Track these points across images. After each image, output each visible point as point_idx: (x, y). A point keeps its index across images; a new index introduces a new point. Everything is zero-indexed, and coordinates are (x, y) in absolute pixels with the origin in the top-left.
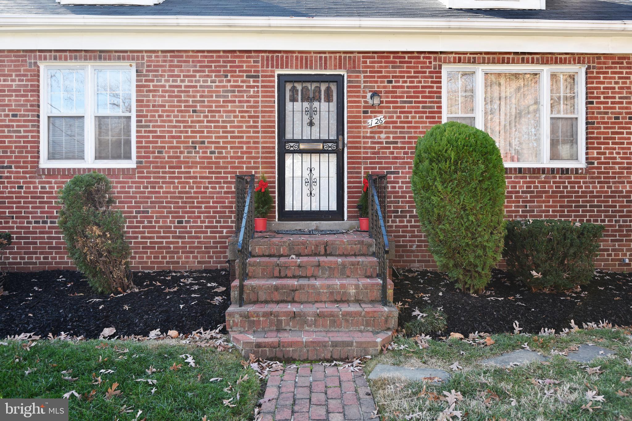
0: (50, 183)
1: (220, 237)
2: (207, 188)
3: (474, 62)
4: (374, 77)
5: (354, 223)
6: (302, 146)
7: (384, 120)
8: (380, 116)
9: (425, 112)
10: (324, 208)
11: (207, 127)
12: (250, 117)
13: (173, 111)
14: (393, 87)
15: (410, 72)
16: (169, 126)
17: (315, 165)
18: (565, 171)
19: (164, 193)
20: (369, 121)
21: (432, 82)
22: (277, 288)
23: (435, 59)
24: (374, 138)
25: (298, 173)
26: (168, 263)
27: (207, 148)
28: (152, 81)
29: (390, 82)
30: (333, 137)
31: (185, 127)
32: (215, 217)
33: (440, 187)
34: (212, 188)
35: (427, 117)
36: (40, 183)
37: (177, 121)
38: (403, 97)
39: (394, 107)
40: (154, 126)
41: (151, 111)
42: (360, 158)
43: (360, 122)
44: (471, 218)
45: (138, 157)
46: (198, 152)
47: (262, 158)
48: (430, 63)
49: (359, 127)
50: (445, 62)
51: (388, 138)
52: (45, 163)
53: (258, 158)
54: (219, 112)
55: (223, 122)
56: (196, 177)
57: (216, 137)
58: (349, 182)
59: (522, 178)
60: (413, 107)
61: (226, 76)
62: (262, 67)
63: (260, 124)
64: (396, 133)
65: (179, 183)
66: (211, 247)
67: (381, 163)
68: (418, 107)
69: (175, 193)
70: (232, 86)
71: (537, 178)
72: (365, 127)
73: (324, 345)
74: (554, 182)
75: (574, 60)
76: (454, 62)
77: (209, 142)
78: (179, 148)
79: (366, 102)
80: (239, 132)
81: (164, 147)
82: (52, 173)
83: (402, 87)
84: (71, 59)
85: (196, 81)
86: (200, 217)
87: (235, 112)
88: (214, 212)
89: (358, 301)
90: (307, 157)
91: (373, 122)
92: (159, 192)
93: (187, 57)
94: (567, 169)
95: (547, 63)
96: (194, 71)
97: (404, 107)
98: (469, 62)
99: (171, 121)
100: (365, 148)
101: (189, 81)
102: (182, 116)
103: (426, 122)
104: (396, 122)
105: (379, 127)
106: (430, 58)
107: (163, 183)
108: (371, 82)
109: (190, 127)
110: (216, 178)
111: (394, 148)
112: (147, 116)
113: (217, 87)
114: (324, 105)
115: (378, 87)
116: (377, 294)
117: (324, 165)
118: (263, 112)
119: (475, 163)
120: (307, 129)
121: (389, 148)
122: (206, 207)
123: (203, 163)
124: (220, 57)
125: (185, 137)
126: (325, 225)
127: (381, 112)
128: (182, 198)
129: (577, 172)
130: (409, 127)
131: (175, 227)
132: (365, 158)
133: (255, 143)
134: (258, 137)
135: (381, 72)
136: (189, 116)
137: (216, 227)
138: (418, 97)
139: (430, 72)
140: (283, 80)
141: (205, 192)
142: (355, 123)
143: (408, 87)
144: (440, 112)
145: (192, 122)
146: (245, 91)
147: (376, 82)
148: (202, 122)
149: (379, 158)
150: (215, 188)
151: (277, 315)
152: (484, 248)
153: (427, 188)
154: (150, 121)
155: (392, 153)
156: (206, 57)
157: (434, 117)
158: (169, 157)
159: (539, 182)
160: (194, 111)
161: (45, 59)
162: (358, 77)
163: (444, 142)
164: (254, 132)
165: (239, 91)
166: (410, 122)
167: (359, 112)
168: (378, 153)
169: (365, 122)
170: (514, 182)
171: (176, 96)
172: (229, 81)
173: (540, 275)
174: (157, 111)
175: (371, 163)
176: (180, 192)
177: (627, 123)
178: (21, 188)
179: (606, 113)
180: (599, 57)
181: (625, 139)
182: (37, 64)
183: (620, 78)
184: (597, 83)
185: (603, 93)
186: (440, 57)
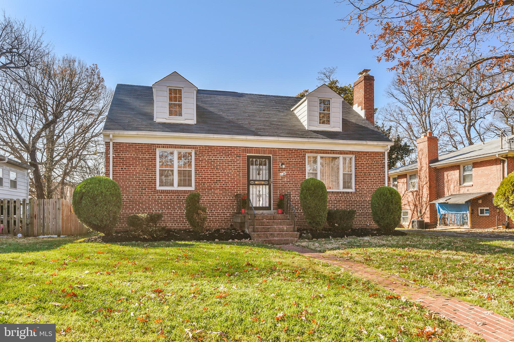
0: (161, 195)
1: (226, 217)
2: (221, 198)
3: (317, 153)
4: (282, 157)
5: (275, 211)
6: (256, 183)
7: (286, 173)
8: (285, 172)
9: (300, 171)
10: (264, 206)
11: (221, 175)
12: (237, 171)
13: (209, 169)
14: (289, 161)
15: (295, 156)
16: (207, 174)
17: (261, 189)
18: (348, 193)
20: (281, 174)
21: (302, 160)
22: (263, 228)
23: (303, 151)
24: (282, 180)
25: (254, 193)
27: (222, 183)
28: (201, 157)
29: (288, 159)
30: (267, 179)
31: (213, 175)
32: (225, 209)
33: (309, 198)
34: (223, 198)
35: (301, 173)
36: (157, 195)
37: (210, 173)
38: (292, 165)
39: (289, 169)
40: (202, 174)
41: (201, 168)
42: (277, 187)
43: (277, 174)
44: (318, 207)
45: (195, 186)
46: (218, 184)
47: (242, 187)
48: (302, 153)
49: (277, 176)
50: (307, 153)
51: (287, 180)
52: (158, 188)
53: (240, 187)
54: (226, 169)
55: (228, 173)
56: (217, 194)
57: (225, 179)
58: (273, 196)
59: (333, 195)
60: (296, 169)
61: (229, 156)
62: (242, 153)
63: (241, 174)
64: (290, 178)
65: (211, 196)
66: (223, 220)
67: (285, 189)
68: (298, 169)
69: (209, 200)
70: (231, 160)
71: (338, 195)
72: (279, 176)
73: (282, 240)
74: (344, 197)
75: (351, 153)
76: (310, 153)
77: (222, 181)
78: (211, 182)
79: (279, 167)
80: (233, 177)
81: (205, 182)
82: (162, 192)
83: (292, 161)
84: (169, 148)
85: (217, 157)
86: (219, 209)
87: (232, 169)
88: (224, 207)
89: (287, 231)
90: (258, 187)
91: (282, 174)
92: (204, 199)
93: (214, 148)
94: (348, 192)
95: (342, 154)
96: (217, 154)
97: (293, 169)
98: (315, 153)
99: (208, 172)
100: (279, 183)
101: (215, 157)
102: (212, 171)
103: (300, 175)
104: (290, 174)
105: (284, 176)
106: (302, 151)
107: (205, 196)
108: (281, 159)
109: (215, 175)
110: (225, 194)
111: (289, 184)
112: (199, 170)
113: (225, 160)
114: (264, 167)
115: (284, 161)
116: (292, 229)
117: (264, 190)
118: (242, 169)
119: (319, 191)
120: (258, 176)
121: (288, 184)
122: (221, 205)
123: (220, 188)
124: (226, 148)
125: (213, 179)
126: (265, 212)
127: (285, 171)
128: (212, 201)
129: (352, 193)
130: (294, 176)
131: (209, 213)
132: (279, 187)
133: (239, 181)
134: (240, 179)
135: (284, 156)
136: (215, 171)
137: (225, 213)
138: (298, 165)
139: (302, 156)
140: (249, 157)
141: (221, 200)
142: (276, 174)
143: (294, 162)
144: (305, 171)
145: (216, 173)
146: (236, 162)
147: (283, 159)
148: (220, 173)
149: (284, 187)
150: (225, 198)
151: (266, 234)
152: (322, 216)
153: (305, 198)
154: (200, 172)
155: (289, 185)
156: (221, 148)
157: (303, 173)
158: (207, 186)
159: (339, 197)
160: (217, 169)
161: (159, 147)
162: (276, 157)
163: (310, 185)
164: (239, 177)
165: (233, 162)
166: (295, 174)
167: (277, 170)
168: (284, 185)
169: (279, 174)
170: (330, 197)
171: (210, 163)
172: (230, 158)
173: (338, 225)
174: (203, 169)
175: (281, 189)
176: (211, 200)
177: (368, 176)
178: (150, 197)
179: (361, 172)
180: (359, 152)
181: (368, 181)
182: (156, 149)
183: (366, 160)
184: (359, 161)
185: (360, 165)
186: (305, 151)
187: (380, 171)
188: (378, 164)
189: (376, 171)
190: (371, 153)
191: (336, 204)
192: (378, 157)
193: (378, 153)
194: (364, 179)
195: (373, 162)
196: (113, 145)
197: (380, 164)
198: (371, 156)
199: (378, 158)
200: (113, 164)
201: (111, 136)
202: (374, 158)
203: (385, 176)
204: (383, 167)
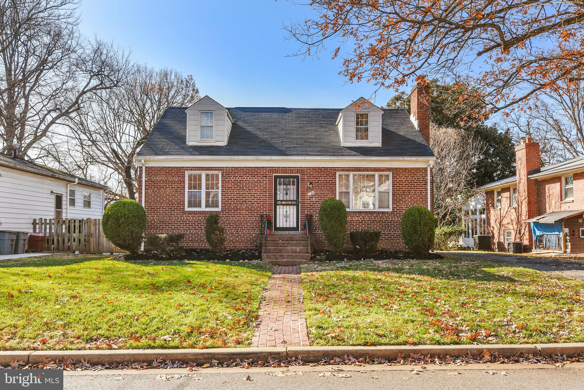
0: (189, 216)
1: (252, 237)
2: (247, 218)
3: (349, 171)
4: (310, 177)
5: (302, 232)
6: (283, 203)
7: (314, 193)
8: (313, 192)
9: (330, 190)
10: (291, 226)
11: (247, 195)
12: (263, 192)
13: (235, 190)
14: (318, 180)
15: (324, 175)
16: (233, 195)
17: (288, 210)
18: (383, 213)
19: (231, 220)
20: (309, 193)
21: (333, 179)
22: (276, 249)
23: (334, 170)
24: (310, 200)
25: (281, 213)
26: (232, 246)
27: (247, 203)
28: (227, 178)
29: (317, 178)
30: (295, 199)
31: (239, 195)
32: (250, 229)
34: (249, 218)
35: (331, 192)
36: (185, 216)
37: (236, 193)
38: (321, 184)
39: (318, 188)
40: (228, 195)
41: (227, 190)
42: (305, 207)
43: (305, 194)
45: (222, 207)
46: (244, 205)
47: (268, 207)
48: (332, 171)
49: (305, 196)
50: (337, 171)
51: (316, 200)
52: (187, 209)
53: (266, 207)
54: (252, 190)
55: (254, 193)
56: (243, 214)
57: (251, 199)
58: (301, 217)
59: (367, 215)
60: (325, 188)
61: (255, 176)
62: (268, 173)
63: (267, 195)
64: (319, 198)
65: (237, 216)
66: (249, 241)
67: (313, 209)
68: (327, 188)
69: (235, 220)
70: (257, 180)
71: (373, 215)
72: (307, 196)
73: (289, 261)
74: (379, 217)
75: (387, 170)
76: (341, 171)
77: (248, 201)
78: (237, 203)
79: (307, 186)
80: (259, 197)
81: (231, 203)
82: (190, 213)
83: (321, 180)
84: (197, 170)
85: (244, 178)
86: (244, 229)
87: (258, 190)
89: (300, 253)
90: (285, 207)
91: (310, 194)
92: (229, 220)
93: (240, 169)
95: (377, 171)
96: (243, 175)
97: (322, 188)
98: (347, 171)
99: (234, 193)
100: (307, 203)
101: (241, 178)
102: (238, 192)
103: (330, 194)
104: (319, 194)
105: (312, 195)
106: (332, 169)
107: (231, 216)
108: (309, 179)
109: (241, 195)
110: (251, 215)
111: (318, 204)
112: (225, 191)
113: (251, 180)
114: (292, 187)
115: (312, 180)
116: (305, 251)
117: (292, 210)
118: (268, 190)
120: (285, 196)
121: (316, 204)
122: (247, 226)
123: (246, 209)
124: (253, 169)
125: (239, 199)
126: (292, 232)
127: (313, 190)
128: (238, 222)
129: (388, 213)
130: (324, 196)
131: (235, 233)
132: (307, 207)
133: (265, 201)
134: (266, 199)
135: (313, 175)
136: (241, 192)
137: (251, 233)
138: (327, 184)
139: (332, 175)
140: (276, 178)
141: (247, 220)
142: (303, 194)
143: (323, 180)
144: (336, 190)
146: (262, 182)
147: (311, 179)
149: (312, 207)
150: (250, 218)
151: (276, 255)
154: (226, 193)
156: (247, 169)
157: (333, 192)
158: (233, 207)
159: (373, 217)
160: (243, 190)
161: (188, 170)
162: (304, 177)
164: (265, 197)
165: (260, 182)
166: (324, 194)
167: (305, 190)
168: (312, 205)
169: (307, 194)
170: (364, 217)
171: (236, 184)
172: (256, 178)
173: (359, 247)
174: (229, 190)
175: (309, 209)
176: (237, 220)
177: (407, 194)
178: (179, 218)
179: (400, 190)
180: (397, 169)
181: (407, 200)
182: (184, 172)
183: (405, 177)
184: (396, 179)
185: (398, 183)
186: (336, 169)
187: (422, 188)
188: (420, 181)
189: (416, 188)
190: (411, 169)
191: (369, 224)
192: (420, 173)
193: (419, 169)
194: (402, 198)
195: (413, 179)
196: (146, 169)
197: (422, 181)
198: (411, 173)
199: (419, 175)
200: (146, 187)
201: (143, 161)
202: (414, 175)
203: (427, 194)
204: (425, 185)
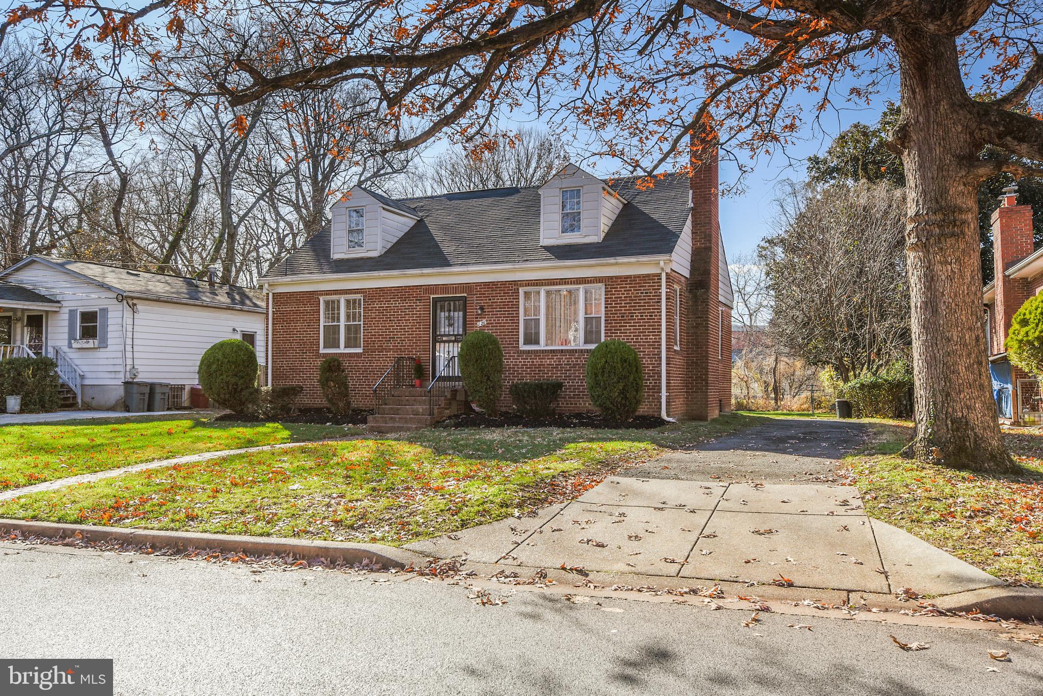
3: (537, 285)
4: (481, 297)
6: (444, 339)
7: (485, 323)
8: (483, 321)
9: (509, 317)
11: (396, 329)
12: (417, 323)
13: (380, 321)
14: (492, 302)
15: (501, 293)
16: (378, 329)
19: (375, 365)
21: (513, 299)
22: (392, 408)
23: (515, 284)
25: (442, 354)
27: (396, 341)
28: (371, 305)
29: (490, 300)
30: (461, 333)
31: (386, 329)
35: (510, 320)
36: (320, 361)
37: (382, 326)
38: (497, 308)
39: (492, 315)
40: (371, 330)
41: (370, 321)
43: (473, 324)
45: (364, 346)
46: (392, 343)
47: (424, 346)
48: (513, 287)
49: (473, 327)
50: (521, 286)
52: (322, 351)
53: (421, 346)
54: (402, 320)
55: (404, 326)
56: (390, 357)
57: (400, 335)
60: (502, 314)
61: (406, 300)
62: (424, 294)
63: (423, 327)
64: (493, 329)
68: (505, 314)
70: (409, 306)
72: (475, 327)
74: (583, 358)
75: (597, 280)
76: (526, 286)
77: (397, 338)
78: (383, 341)
79: (476, 312)
80: (412, 331)
81: (376, 341)
82: (325, 356)
83: (497, 302)
84: (336, 294)
85: (391, 304)
87: (410, 320)
90: (447, 344)
91: (480, 324)
92: (373, 366)
93: (387, 290)
95: (581, 284)
96: (390, 298)
97: (497, 314)
98: (535, 285)
99: (379, 326)
101: (388, 304)
102: (384, 324)
103: (509, 323)
104: (492, 324)
105: (484, 326)
106: (512, 284)
107: (375, 360)
108: (479, 301)
109: (388, 329)
112: (368, 324)
113: (401, 307)
114: (457, 314)
115: (484, 303)
117: (456, 349)
118: (423, 320)
120: (447, 328)
123: (394, 349)
124: (403, 289)
125: (386, 335)
127: (484, 318)
130: (500, 326)
133: (420, 337)
134: (421, 334)
135: (485, 294)
136: (388, 324)
138: (505, 308)
139: (512, 293)
142: (471, 324)
143: (500, 302)
144: (518, 317)
145: (389, 326)
146: (415, 308)
147: (482, 300)
148: (394, 326)
151: (385, 418)
154: (370, 327)
156: (396, 290)
157: (514, 320)
158: (378, 346)
161: (323, 295)
162: (472, 298)
164: (419, 331)
165: (411, 309)
166: (501, 323)
167: (472, 318)
169: (476, 324)
171: (382, 313)
172: (407, 303)
174: (373, 321)
176: (383, 366)
177: (629, 320)
178: (311, 363)
179: (616, 314)
180: (612, 278)
181: (628, 329)
182: (319, 298)
183: (625, 291)
184: (611, 294)
185: (614, 301)
186: (517, 284)
187: (653, 309)
188: (650, 296)
189: (643, 309)
190: (635, 277)
191: (568, 370)
192: (650, 283)
193: (648, 275)
194: (620, 326)
195: (638, 293)
196: (273, 296)
197: (654, 296)
198: (635, 284)
199: (649, 286)
200: (273, 321)
202: (640, 287)
203: (661, 319)
204: (658, 302)
